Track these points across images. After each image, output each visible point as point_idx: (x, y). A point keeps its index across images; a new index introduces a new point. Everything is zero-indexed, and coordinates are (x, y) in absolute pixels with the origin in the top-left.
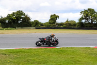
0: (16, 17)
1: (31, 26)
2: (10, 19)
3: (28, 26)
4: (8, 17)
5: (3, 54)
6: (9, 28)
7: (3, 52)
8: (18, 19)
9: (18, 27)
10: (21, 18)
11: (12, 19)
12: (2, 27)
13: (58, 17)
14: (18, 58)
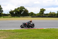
0: (20, 10)
1: (29, 16)
2: (16, 11)
3: (27, 16)
4: (15, 10)
5: (12, 32)
6: (16, 17)
7: (12, 31)
8: (21, 11)
9: (21, 16)
10: (23, 11)
11: (18, 12)
12: (12, 16)
13: (45, 10)
14: (21, 34)
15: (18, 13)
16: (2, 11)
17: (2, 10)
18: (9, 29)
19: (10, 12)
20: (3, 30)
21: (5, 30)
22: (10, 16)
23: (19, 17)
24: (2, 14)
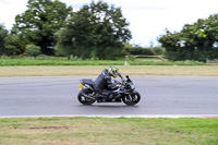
15: (200, 42)
16: (128, 35)
17: (127, 31)
18: (157, 116)
19: (161, 41)
20: (129, 116)
21: (140, 120)
22: (161, 59)
23: (205, 61)
24: (127, 50)
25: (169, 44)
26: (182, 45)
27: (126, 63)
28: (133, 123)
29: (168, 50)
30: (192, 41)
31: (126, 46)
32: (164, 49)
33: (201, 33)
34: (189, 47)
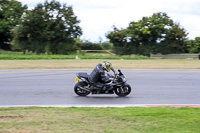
25: (117, 40)
26: (128, 41)
27: (77, 57)
28: (83, 112)
29: (115, 45)
30: (137, 37)
31: (77, 42)
32: (112, 44)
33: (145, 30)
34: (134, 43)
